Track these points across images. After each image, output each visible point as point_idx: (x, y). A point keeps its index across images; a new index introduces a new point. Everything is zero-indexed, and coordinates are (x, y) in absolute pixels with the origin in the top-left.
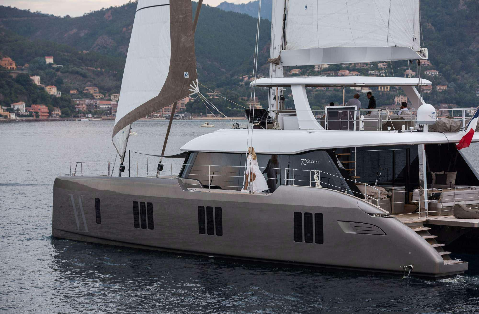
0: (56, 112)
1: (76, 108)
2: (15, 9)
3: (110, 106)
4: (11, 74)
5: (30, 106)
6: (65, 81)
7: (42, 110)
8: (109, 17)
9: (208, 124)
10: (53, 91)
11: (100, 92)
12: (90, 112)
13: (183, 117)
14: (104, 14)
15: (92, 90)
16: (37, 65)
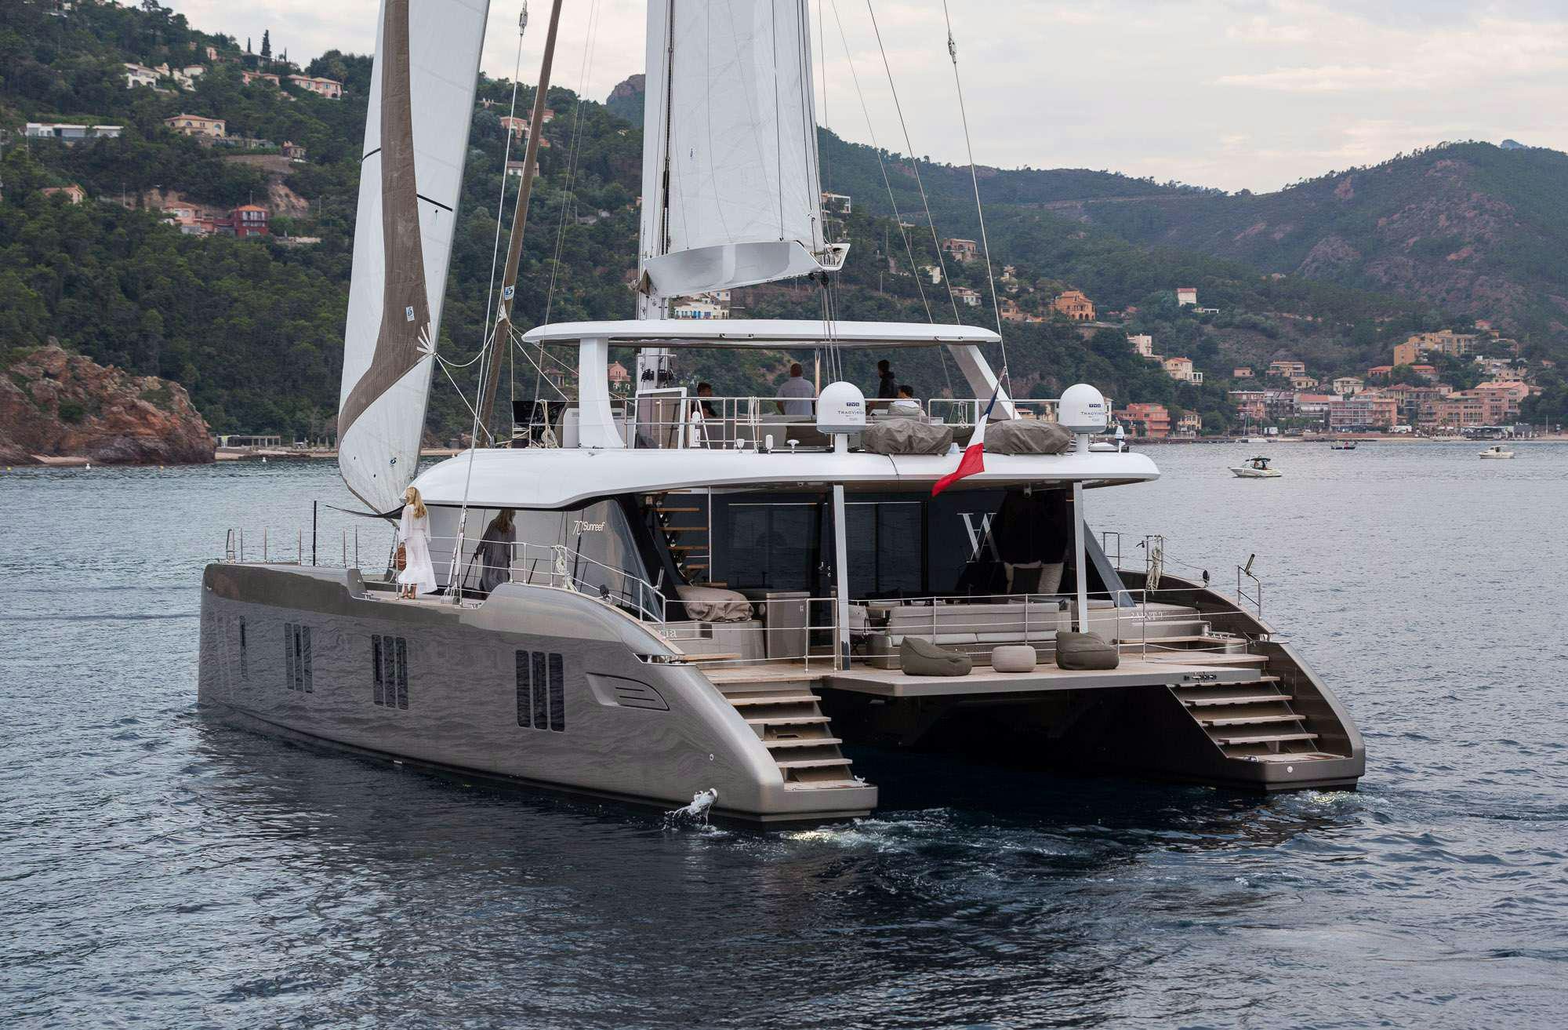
0: (1188, 423)
1: (1239, 412)
2: (1118, 177)
3: (1325, 408)
4: (1081, 331)
5: (1125, 408)
6: (1221, 346)
7: (1154, 417)
8: (1346, 192)
9: (1498, 450)
10: (1183, 370)
11: (1307, 374)
12: (1275, 422)
13: (1510, 434)
14: (1335, 186)
15: (1287, 368)
16: (1156, 308)
